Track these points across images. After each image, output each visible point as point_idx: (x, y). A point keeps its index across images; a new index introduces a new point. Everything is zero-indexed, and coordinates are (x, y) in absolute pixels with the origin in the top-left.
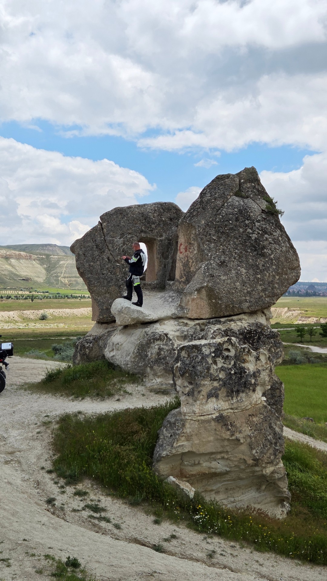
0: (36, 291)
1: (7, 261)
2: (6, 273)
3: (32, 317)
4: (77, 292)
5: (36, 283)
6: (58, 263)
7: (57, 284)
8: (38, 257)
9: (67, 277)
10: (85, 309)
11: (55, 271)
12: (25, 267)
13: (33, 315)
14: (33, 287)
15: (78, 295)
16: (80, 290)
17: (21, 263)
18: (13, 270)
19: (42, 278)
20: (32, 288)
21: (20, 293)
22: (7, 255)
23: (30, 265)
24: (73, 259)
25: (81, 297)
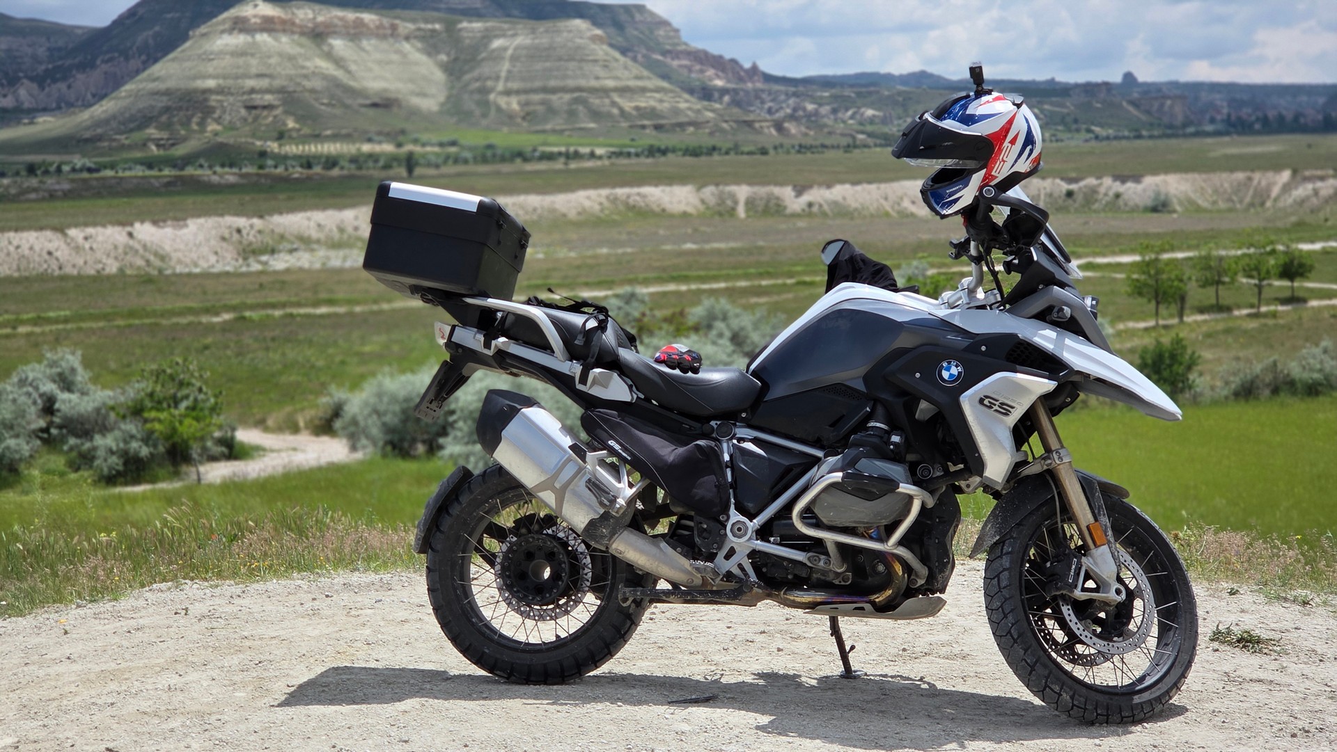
0: (416, 141)
1: (319, 46)
2: (317, 84)
4: (552, 138)
5: (414, 113)
6: (486, 46)
7: (484, 115)
8: (419, 29)
9: (518, 92)
10: (592, 193)
11: (476, 73)
12: (379, 62)
14: (408, 127)
15: (555, 149)
16: (561, 132)
17: (363, 50)
18: (339, 74)
19: (433, 96)
20: (403, 132)
21: (366, 148)
22: (317, 25)
23: (395, 57)
24: (533, 31)
25: (568, 156)
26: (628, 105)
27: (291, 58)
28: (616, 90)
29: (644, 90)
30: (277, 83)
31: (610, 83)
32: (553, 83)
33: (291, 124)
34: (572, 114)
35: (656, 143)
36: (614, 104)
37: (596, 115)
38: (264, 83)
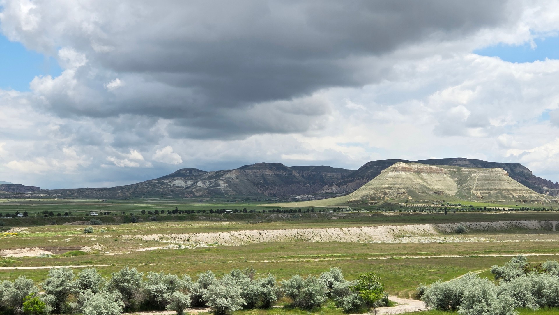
0: (448, 204)
1: (419, 175)
2: (418, 187)
3: (448, 230)
4: (491, 204)
5: (447, 196)
6: (470, 176)
7: (469, 197)
8: (449, 171)
9: (480, 190)
10: (504, 222)
11: (466, 184)
12: (437, 181)
13: (449, 228)
14: (445, 200)
15: (492, 208)
16: (494, 202)
17: (432, 177)
18: (425, 184)
19: (453, 191)
21: (432, 205)
22: (418, 169)
23: (441, 179)
24: (485, 171)
25: (496, 210)
26: (515, 195)
27: (410, 179)
28: (511, 190)
29: (520, 190)
30: (406, 186)
31: (509, 188)
32: (491, 187)
33: (410, 198)
34: (497, 197)
35: (525, 207)
36: (510, 194)
37: (505, 197)
38: (402, 186)
